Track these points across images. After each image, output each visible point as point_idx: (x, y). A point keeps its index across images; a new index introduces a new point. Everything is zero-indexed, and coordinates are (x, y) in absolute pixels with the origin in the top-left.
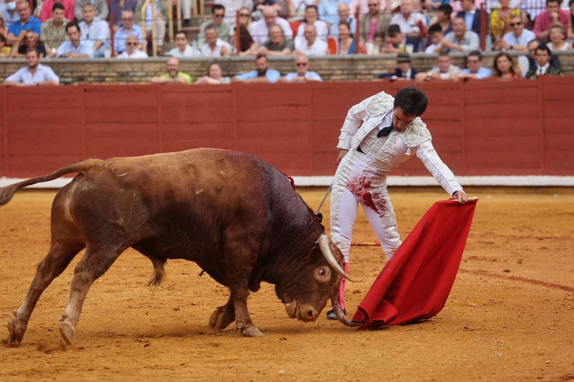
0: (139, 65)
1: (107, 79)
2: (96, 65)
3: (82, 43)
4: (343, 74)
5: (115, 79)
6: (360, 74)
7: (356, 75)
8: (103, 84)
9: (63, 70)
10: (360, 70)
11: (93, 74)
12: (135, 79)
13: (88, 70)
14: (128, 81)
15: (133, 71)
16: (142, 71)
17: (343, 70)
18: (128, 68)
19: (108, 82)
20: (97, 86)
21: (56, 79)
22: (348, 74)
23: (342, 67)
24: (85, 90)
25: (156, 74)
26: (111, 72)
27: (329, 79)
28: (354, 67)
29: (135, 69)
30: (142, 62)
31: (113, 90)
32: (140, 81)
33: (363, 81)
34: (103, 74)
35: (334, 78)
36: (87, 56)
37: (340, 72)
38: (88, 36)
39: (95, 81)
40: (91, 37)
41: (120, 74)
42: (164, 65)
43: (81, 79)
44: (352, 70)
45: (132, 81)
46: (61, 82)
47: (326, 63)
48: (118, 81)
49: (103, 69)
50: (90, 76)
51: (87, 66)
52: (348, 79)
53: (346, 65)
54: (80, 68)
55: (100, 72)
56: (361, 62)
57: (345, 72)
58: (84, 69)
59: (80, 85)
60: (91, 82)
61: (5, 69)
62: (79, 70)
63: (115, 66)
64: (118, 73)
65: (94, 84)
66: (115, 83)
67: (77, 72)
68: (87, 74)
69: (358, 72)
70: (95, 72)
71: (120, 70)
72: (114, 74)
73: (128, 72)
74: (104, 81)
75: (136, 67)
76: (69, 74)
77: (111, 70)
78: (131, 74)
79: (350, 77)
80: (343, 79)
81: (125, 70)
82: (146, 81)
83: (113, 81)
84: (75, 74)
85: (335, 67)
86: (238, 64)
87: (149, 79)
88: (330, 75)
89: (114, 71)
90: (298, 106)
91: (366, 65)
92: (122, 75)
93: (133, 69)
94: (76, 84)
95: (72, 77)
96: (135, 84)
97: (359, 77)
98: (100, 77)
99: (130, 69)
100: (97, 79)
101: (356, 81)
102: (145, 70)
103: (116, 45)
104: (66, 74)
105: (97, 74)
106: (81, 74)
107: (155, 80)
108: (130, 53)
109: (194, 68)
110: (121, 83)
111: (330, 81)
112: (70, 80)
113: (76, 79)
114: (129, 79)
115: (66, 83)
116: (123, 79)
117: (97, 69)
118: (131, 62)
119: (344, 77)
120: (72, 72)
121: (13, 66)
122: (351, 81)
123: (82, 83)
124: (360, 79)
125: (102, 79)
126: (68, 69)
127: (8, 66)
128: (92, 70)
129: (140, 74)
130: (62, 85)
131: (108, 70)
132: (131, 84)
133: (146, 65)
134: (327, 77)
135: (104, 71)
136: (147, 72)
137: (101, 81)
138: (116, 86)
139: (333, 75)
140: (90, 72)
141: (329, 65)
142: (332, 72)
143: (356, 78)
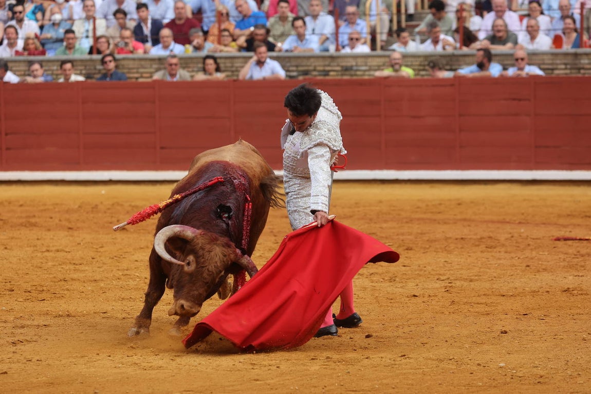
0: (363, 60)
1: (332, 73)
2: (321, 60)
3: (307, 37)
4: (566, 69)
5: (340, 73)
6: (583, 68)
7: (579, 69)
8: (327, 78)
9: (289, 64)
10: (583, 64)
11: (319, 68)
12: (358, 73)
13: (313, 64)
14: (352, 75)
15: (357, 65)
16: (366, 65)
17: (566, 64)
18: (351, 63)
19: (332, 76)
20: (321, 80)
21: (282, 73)
22: (571, 69)
23: (566, 61)
25: (379, 68)
26: (335, 66)
27: (552, 73)
28: (577, 62)
29: (359, 64)
30: (365, 56)
31: (337, 84)
32: (363, 75)
33: (587, 76)
34: (328, 68)
35: (556, 72)
36: (312, 50)
37: (563, 67)
38: (313, 30)
39: (320, 75)
40: (316, 31)
41: (344, 68)
42: (387, 60)
43: (306, 73)
44: (576, 64)
45: (356, 75)
46: (287, 76)
47: (550, 57)
48: (342, 75)
49: (327, 63)
50: (315, 70)
51: (312, 60)
52: (571, 73)
53: (569, 60)
54: (305, 62)
55: (325, 66)
56: (585, 57)
57: (568, 67)
58: (308, 64)
59: (305, 80)
60: (315, 76)
61: (232, 63)
62: (304, 64)
63: (339, 60)
64: (342, 67)
65: (319, 78)
66: (339, 77)
67: (302, 66)
68: (311, 68)
69: (581, 66)
70: (320, 66)
71: (344, 64)
72: (339, 68)
73: (352, 66)
74: (328, 75)
75: (360, 61)
76: (294, 68)
77: (335, 64)
78: (355, 68)
79: (573, 71)
80: (566, 74)
81: (349, 64)
82: (370, 75)
83: (337, 75)
84: (301, 68)
85: (558, 62)
86: (461, 58)
87: (372, 73)
88: (553, 69)
89: (338, 66)
90: (520, 100)
91: (589, 59)
92: (347, 69)
93: (357, 63)
94: (301, 78)
95: (296, 71)
96: (359, 78)
97: (582, 71)
98: (324, 71)
99: (354, 64)
100: (320, 73)
101: (580, 75)
102: (369, 64)
103: (340, 39)
104: (291, 68)
105: (321, 68)
106: (305, 68)
107: (378, 74)
108: (353, 48)
109: (417, 62)
110: (346, 77)
111: (553, 76)
112: (294, 74)
113: (301, 73)
114: (353, 73)
115: (291, 77)
116: (347, 73)
117: (322, 64)
118: (356, 57)
119: (568, 71)
120: (297, 66)
121: (240, 60)
122: (574, 75)
123: (307, 77)
124: (584, 74)
125: (326, 73)
126: (294, 64)
127: (236, 60)
128: (317, 64)
129: (364, 68)
130: (288, 79)
131: (332, 64)
132: (355, 78)
133: (370, 60)
134: (550, 72)
135: (329, 65)
136: (370, 66)
137: (325, 75)
138: (340, 80)
139: (556, 69)
140: (315, 67)
141: (553, 60)
142: (555, 67)
143: (579, 73)
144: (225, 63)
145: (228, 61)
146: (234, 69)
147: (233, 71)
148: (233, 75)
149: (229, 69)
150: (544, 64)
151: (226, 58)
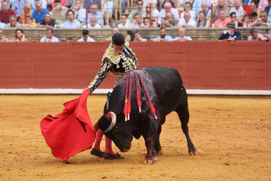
2: (78, 32)
4: (204, 37)
6: (212, 37)
7: (211, 38)
9: (61, 34)
13: (74, 34)
15: (97, 35)
16: (102, 35)
17: (204, 35)
22: (206, 38)
23: (203, 34)
24: (73, 44)
27: (197, 40)
28: (210, 34)
29: (98, 34)
30: (101, 30)
33: (214, 41)
35: (199, 39)
37: (202, 36)
43: (71, 39)
44: (209, 35)
47: (196, 31)
50: (75, 37)
51: (74, 32)
52: (206, 40)
53: (205, 33)
54: (70, 33)
56: (213, 31)
57: (205, 36)
58: (72, 34)
59: (70, 42)
61: (32, 33)
62: (70, 34)
67: (69, 35)
68: (73, 36)
69: (212, 36)
70: (78, 35)
73: (94, 35)
75: (99, 33)
76: (65, 36)
78: (96, 36)
79: (207, 39)
80: (204, 40)
82: (103, 40)
84: (68, 36)
85: (200, 34)
86: (150, 32)
87: (105, 39)
88: (197, 38)
90: (181, 53)
91: (215, 33)
93: (97, 33)
94: (68, 41)
95: (66, 37)
96: (98, 41)
97: (212, 39)
99: (95, 34)
101: (211, 41)
104: (63, 36)
106: (70, 36)
112: (65, 39)
113: (68, 39)
114: (95, 38)
115: (63, 41)
117: (79, 34)
118: (96, 31)
119: (205, 39)
120: (66, 35)
121: (36, 32)
122: (208, 41)
123: (71, 41)
124: (213, 40)
126: (64, 34)
128: (76, 34)
130: (61, 41)
133: (104, 32)
134: (196, 39)
136: (104, 35)
140: (75, 35)
141: (197, 33)
142: (198, 36)
143: (210, 39)
144: (28, 33)
145: (30, 32)
146: (33, 36)
147: (32, 37)
148: (32, 39)
149: (31, 36)
150: (192, 35)
151: (29, 30)
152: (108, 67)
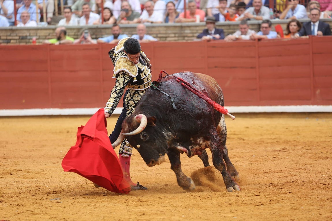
0: (34, 32)
1: (12, 41)
2: (4, 32)
4: (175, 37)
5: (18, 41)
6: (187, 36)
7: (184, 37)
8: (9, 44)
10: (187, 33)
11: (2, 38)
12: (31, 41)
14: (26, 43)
15: (30, 35)
16: (36, 35)
17: (175, 34)
18: (26, 33)
19: (13, 43)
20: (5, 46)
22: (178, 37)
23: (175, 32)
25: (46, 38)
26: (14, 36)
27: (166, 40)
28: (182, 32)
29: (32, 34)
30: (36, 29)
31: (16, 49)
32: (35, 42)
33: (189, 41)
34: (9, 38)
35: (168, 39)
37: (173, 35)
39: (3, 43)
41: (21, 37)
42: (51, 31)
44: (181, 33)
45: (29, 42)
47: (164, 29)
48: (20, 42)
49: (9, 34)
52: (179, 40)
53: (177, 31)
55: (7, 36)
56: (187, 28)
57: (177, 35)
63: (17, 32)
64: (20, 37)
65: (3, 44)
66: (18, 44)
69: (185, 35)
70: (4, 36)
71: (21, 35)
72: (17, 38)
73: (26, 36)
74: (10, 42)
75: (32, 32)
77: (15, 35)
78: (28, 37)
79: (180, 38)
80: (175, 40)
81: (24, 35)
82: (39, 42)
83: (16, 42)
85: (170, 32)
86: (103, 30)
87: (41, 41)
88: (166, 37)
89: (16, 36)
91: (190, 30)
92: (23, 38)
93: (30, 34)
96: (32, 44)
97: (186, 38)
98: (6, 39)
99: (28, 34)
100: (5, 41)
101: (184, 41)
102: (38, 34)
105: (5, 38)
110: (22, 44)
111: (167, 42)
114: (27, 41)
116: (23, 41)
117: (5, 34)
118: (29, 29)
119: (176, 39)
122: (180, 41)
124: (187, 40)
125: (9, 41)
131: (12, 35)
132: (29, 44)
133: (39, 31)
134: (164, 39)
135: (10, 36)
136: (39, 36)
137: (7, 43)
138: (18, 46)
139: (169, 37)
141: (166, 30)
142: (167, 35)
143: (184, 39)
150: (160, 33)
152: (126, 81)
